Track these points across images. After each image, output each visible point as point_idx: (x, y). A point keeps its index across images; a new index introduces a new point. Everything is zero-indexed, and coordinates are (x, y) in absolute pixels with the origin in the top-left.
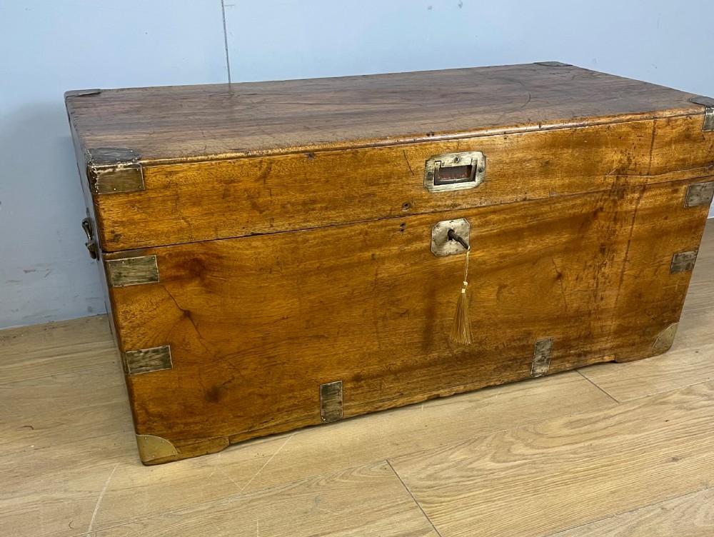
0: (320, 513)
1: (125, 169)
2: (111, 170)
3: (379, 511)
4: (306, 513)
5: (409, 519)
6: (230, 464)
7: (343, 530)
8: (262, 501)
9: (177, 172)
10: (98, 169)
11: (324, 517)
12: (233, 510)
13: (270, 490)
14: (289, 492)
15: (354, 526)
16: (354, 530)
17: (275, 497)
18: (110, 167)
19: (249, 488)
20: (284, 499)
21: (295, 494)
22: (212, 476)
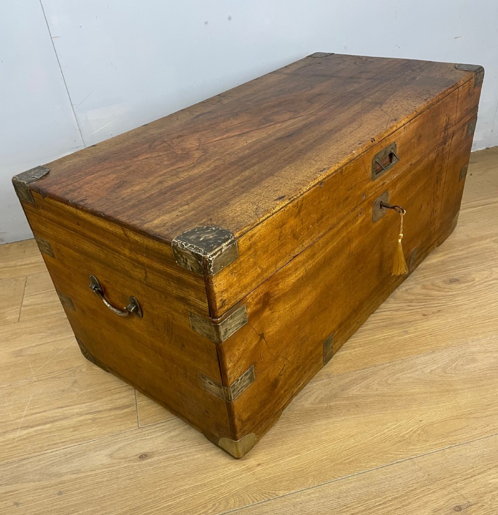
0: (72, 391)
1: (228, 247)
2: (219, 253)
3: (109, 391)
4: (64, 391)
5: (124, 397)
6: (35, 355)
7: (79, 404)
8: (41, 382)
9: (256, 234)
10: (212, 256)
11: (73, 394)
12: (21, 388)
13: (50, 374)
14: (60, 376)
15: (87, 401)
16: (87, 404)
17: (50, 379)
18: (218, 251)
19: (37, 373)
20: (55, 381)
21: (64, 377)
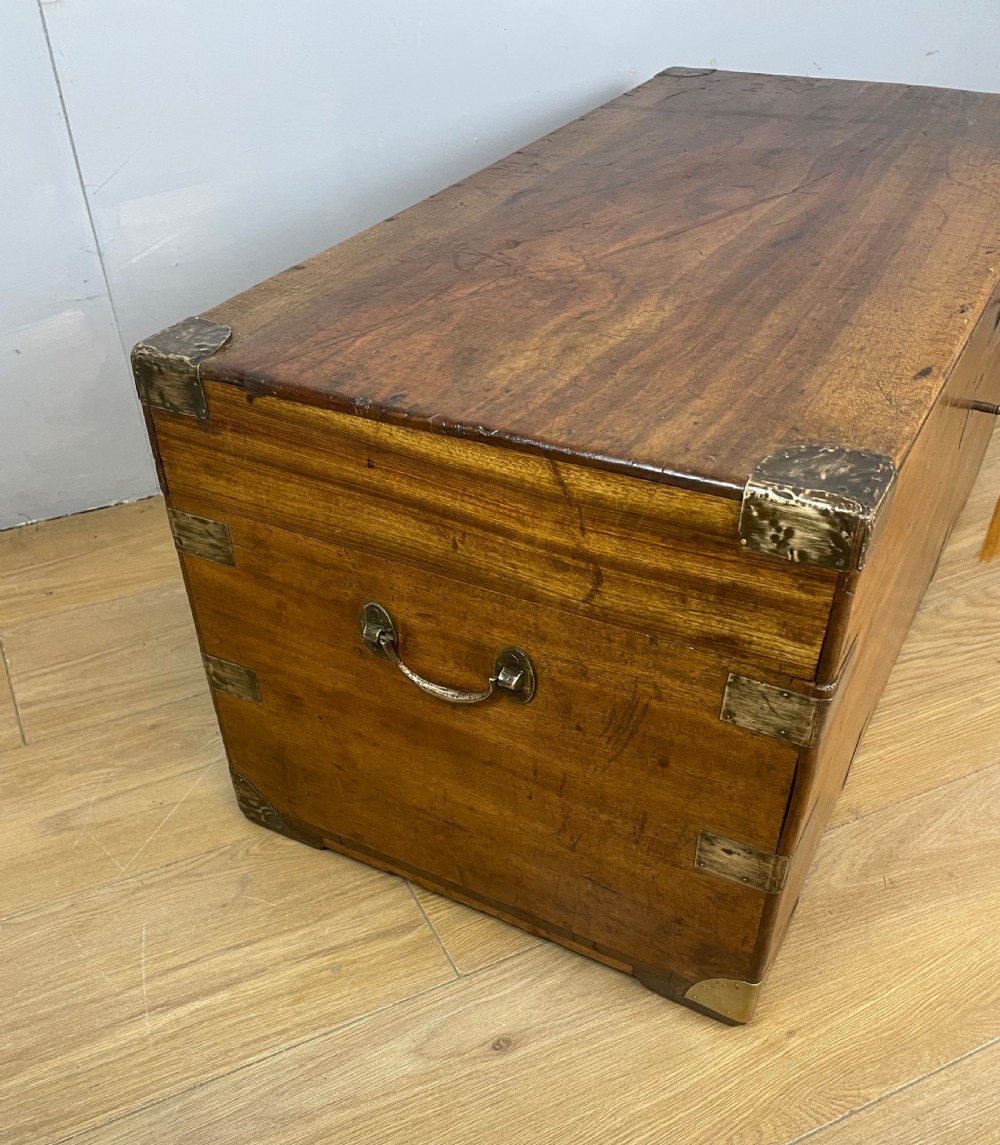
0: (247, 905)
3: (341, 894)
4: (224, 906)
5: (388, 906)
6: (107, 823)
7: (280, 934)
8: (153, 890)
11: (253, 912)
12: (106, 909)
13: (169, 868)
14: (200, 871)
15: (297, 924)
16: (301, 932)
17: (176, 881)
19: (134, 867)
20: (189, 883)
21: (210, 872)
22: (76, 848)
